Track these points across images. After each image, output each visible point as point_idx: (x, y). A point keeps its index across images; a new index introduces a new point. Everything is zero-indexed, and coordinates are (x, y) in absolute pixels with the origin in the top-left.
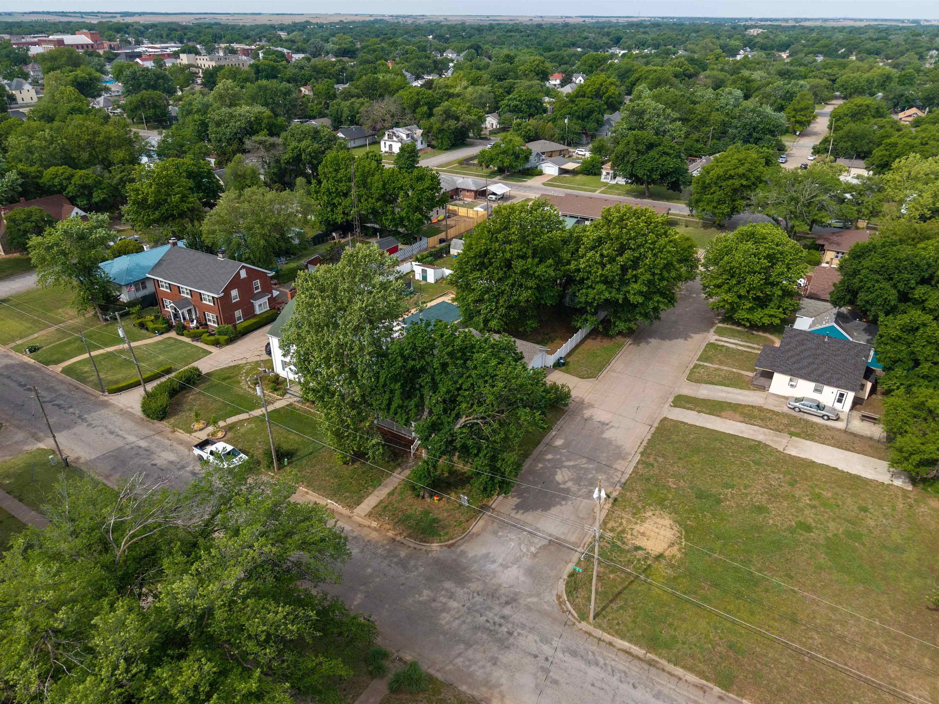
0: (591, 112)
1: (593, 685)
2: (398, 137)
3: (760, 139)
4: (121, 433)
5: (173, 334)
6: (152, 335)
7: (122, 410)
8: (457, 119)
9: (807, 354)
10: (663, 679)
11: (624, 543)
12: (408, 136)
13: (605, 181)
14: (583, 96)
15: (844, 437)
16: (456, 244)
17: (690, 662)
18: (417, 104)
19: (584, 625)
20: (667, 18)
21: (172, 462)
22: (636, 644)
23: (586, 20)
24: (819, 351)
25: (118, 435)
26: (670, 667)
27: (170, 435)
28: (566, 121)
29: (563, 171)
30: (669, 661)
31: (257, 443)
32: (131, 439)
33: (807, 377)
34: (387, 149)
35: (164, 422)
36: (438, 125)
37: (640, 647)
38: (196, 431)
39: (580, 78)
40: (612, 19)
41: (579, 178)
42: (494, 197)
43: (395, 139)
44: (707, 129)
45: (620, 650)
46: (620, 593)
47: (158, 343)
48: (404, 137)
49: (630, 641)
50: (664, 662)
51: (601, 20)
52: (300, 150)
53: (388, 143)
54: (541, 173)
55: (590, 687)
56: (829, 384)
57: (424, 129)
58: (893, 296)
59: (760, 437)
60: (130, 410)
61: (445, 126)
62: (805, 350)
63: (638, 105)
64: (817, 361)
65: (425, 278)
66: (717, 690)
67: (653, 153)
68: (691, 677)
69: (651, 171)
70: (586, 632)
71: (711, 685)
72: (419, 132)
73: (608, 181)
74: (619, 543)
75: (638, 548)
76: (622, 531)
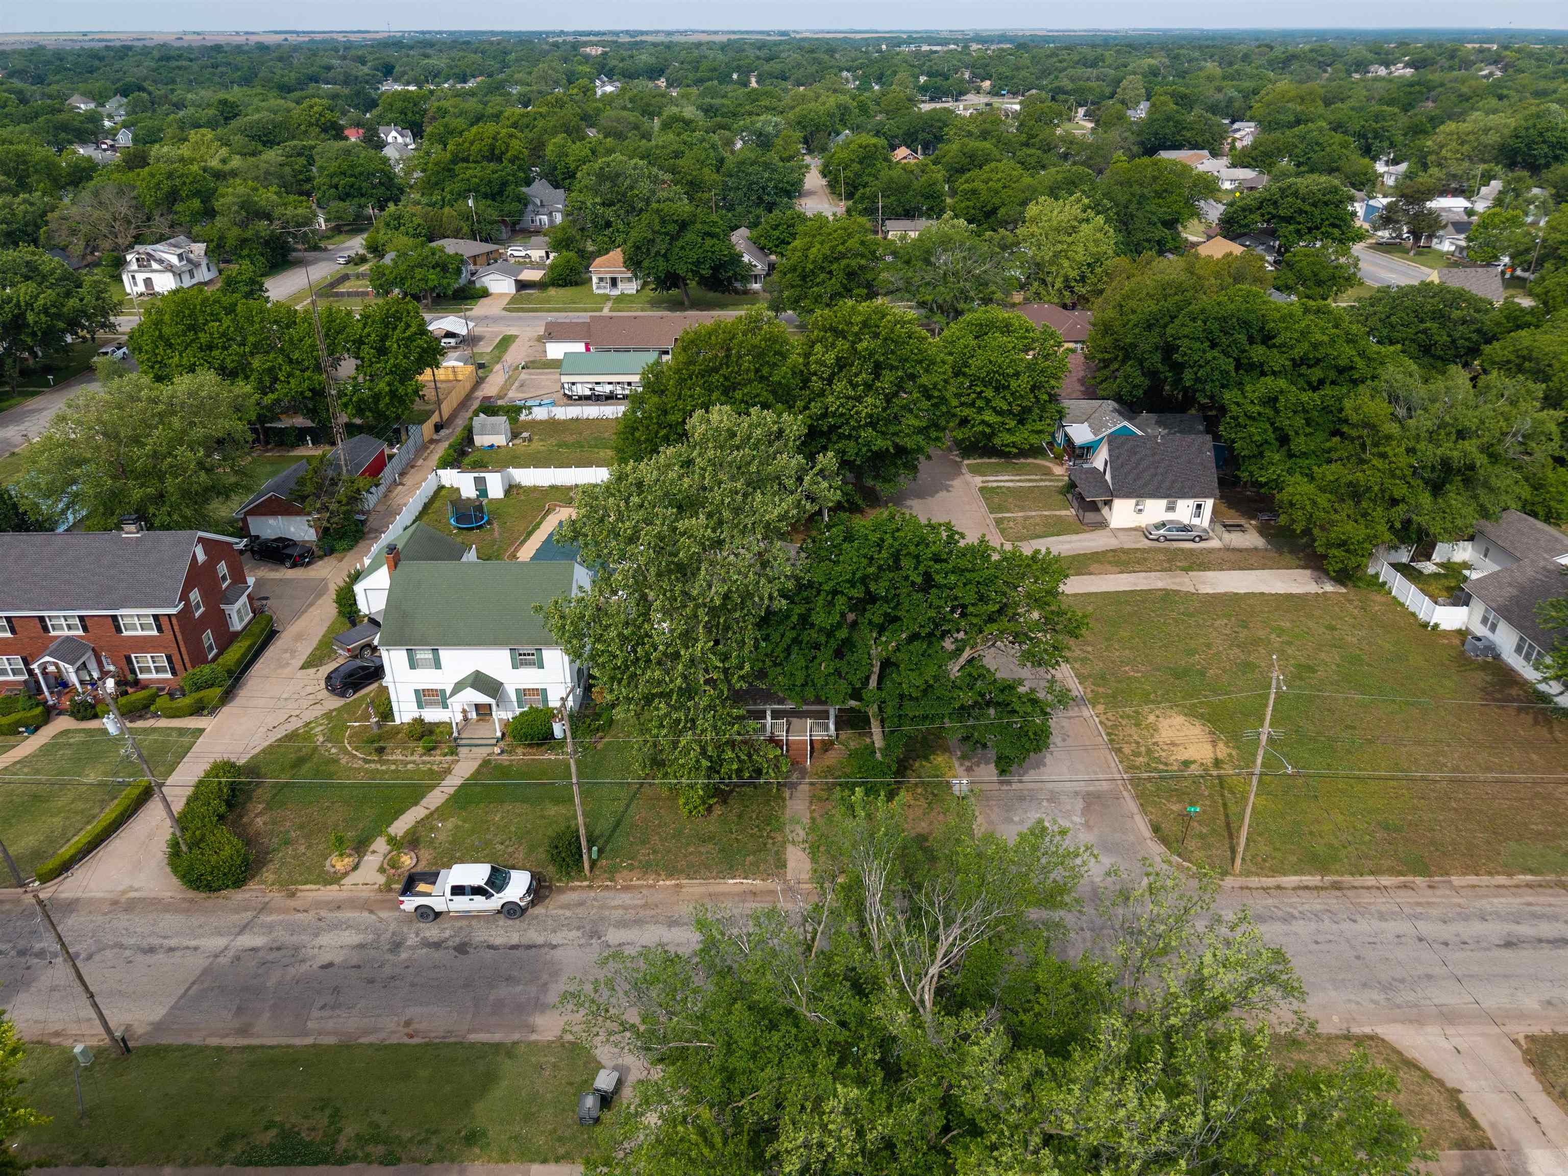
0: (504, 184)
1: (1317, 943)
2: (161, 261)
3: (774, 204)
4: (173, 942)
5: (63, 723)
6: (12, 739)
7: (115, 903)
8: (268, 217)
9: (1145, 463)
10: (1366, 898)
11: (1166, 764)
12: (180, 257)
13: (601, 291)
14: (466, 160)
15: (1227, 556)
16: (483, 426)
17: (1370, 864)
18: (173, 197)
19: (1229, 881)
20: (429, 32)
21: (361, 946)
22: (1302, 873)
23: (288, 36)
24: (1157, 458)
25: (171, 949)
26: (1358, 881)
27: (292, 903)
28: (470, 203)
29: (522, 285)
30: (1352, 874)
31: (499, 847)
32: (218, 942)
33: (1155, 494)
34: (141, 288)
35: (252, 885)
36: (235, 232)
37: (1310, 874)
38: (346, 874)
39: (394, 133)
40: (335, 36)
41: (552, 291)
42: (452, 341)
43: (155, 266)
44: (706, 195)
45: (1294, 889)
46: (1228, 825)
47: (46, 750)
48: (174, 260)
49: (1296, 873)
50: (1347, 878)
51: (318, 37)
52: (18, 305)
53: (140, 277)
54: (485, 293)
55: (1316, 947)
56: (1184, 496)
57: (208, 241)
58: (1229, 365)
59: (1160, 585)
60: (132, 895)
61: (249, 234)
62: (1141, 459)
63: (608, 165)
64: (1160, 470)
65: (483, 492)
66: (1419, 880)
67: (689, 236)
68: (1386, 880)
69: (698, 263)
70: (1241, 888)
71: (1410, 878)
72: (199, 249)
73: (607, 291)
74: (1161, 767)
75: (1186, 764)
76: (1149, 752)
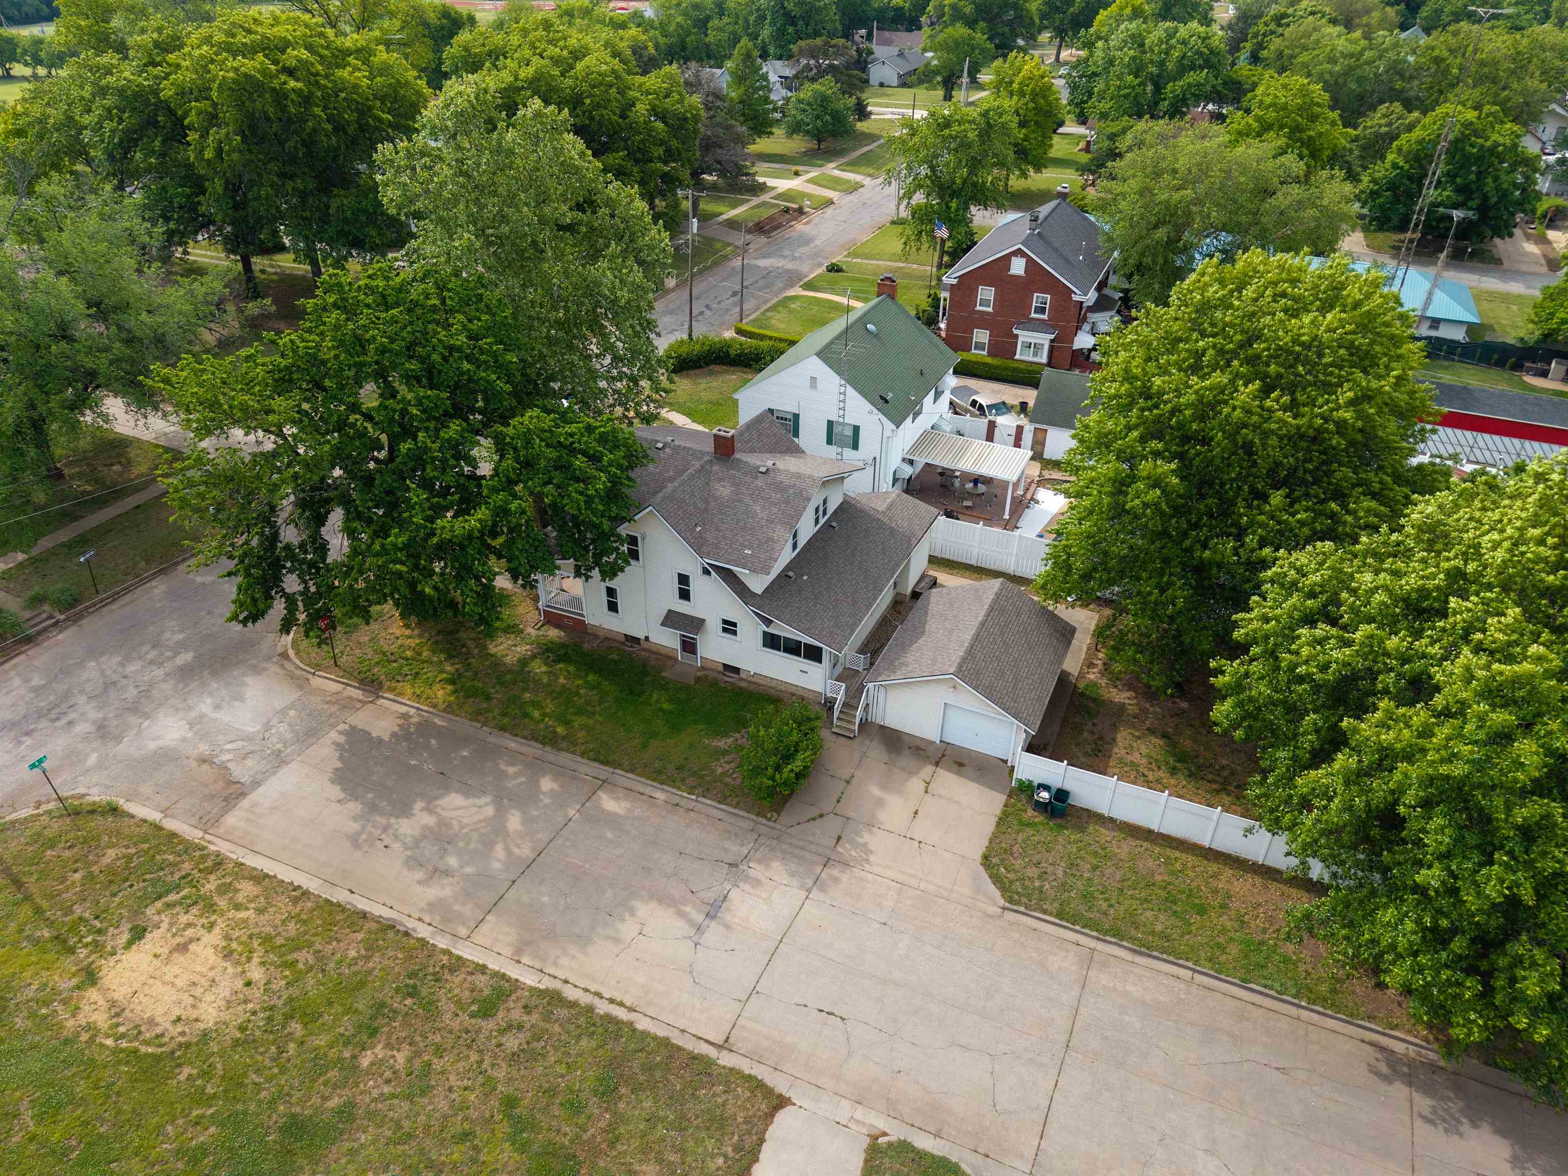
74: (172, 897)
75: (138, 934)
76: (210, 907)
